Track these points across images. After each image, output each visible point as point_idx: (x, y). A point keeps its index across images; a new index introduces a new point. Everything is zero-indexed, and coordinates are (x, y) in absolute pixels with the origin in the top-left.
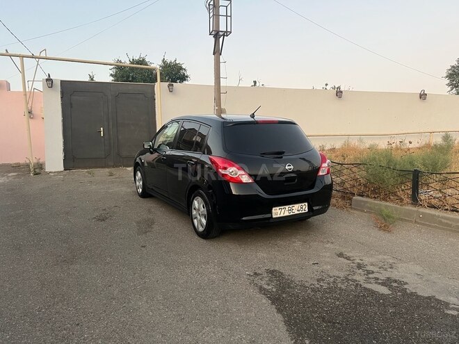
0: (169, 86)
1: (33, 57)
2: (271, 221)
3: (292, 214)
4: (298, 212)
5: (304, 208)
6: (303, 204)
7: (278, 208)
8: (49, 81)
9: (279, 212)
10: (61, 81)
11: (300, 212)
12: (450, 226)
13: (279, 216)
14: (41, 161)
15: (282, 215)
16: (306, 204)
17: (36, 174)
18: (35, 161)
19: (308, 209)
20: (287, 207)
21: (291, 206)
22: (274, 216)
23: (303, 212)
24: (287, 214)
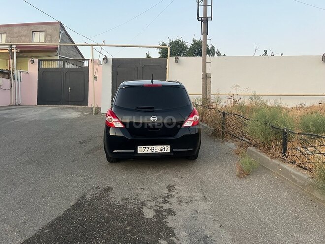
0: (176, 58)
1: (98, 45)
2: (136, 155)
3: (154, 152)
4: (160, 152)
5: (166, 149)
6: (165, 146)
7: (143, 147)
8: (106, 59)
9: (142, 150)
10: (113, 59)
11: (162, 152)
12: (296, 181)
13: (143, 152)
14: (99, 107)
15: (145, 152)
16: (169, 147)
17: (95, 114)
18: (96, 106)
19: (171, 150)
20: (150, 147)
21: (154, 147)
22: (139, 152)
23: (165, 152)
24: (150, 151)
